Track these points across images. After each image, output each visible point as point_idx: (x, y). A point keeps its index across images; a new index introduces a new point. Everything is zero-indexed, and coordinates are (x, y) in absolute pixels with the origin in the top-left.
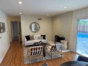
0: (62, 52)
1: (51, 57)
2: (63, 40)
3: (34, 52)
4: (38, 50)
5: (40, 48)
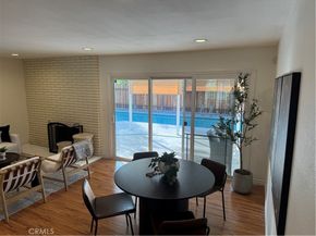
0: (89, 163)
1: (64, 181)
3: (14, 181)
4: (26, 173)
5: (32, 163)
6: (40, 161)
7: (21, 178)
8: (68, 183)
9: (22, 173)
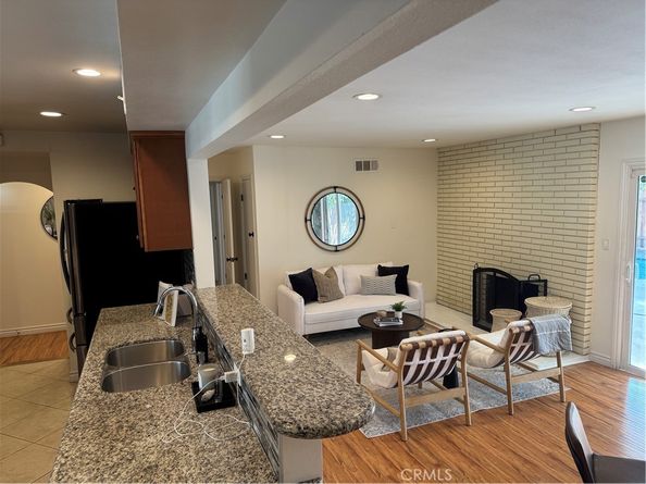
0: (563, 365)
1: (508, 393)
2: (537, 295)
3: (420, 367)
4: (440, 357)
5: (453, 340)
6: (466, 339)
7: (431, 365)
8: (515, 400)
9: (434, 355)
